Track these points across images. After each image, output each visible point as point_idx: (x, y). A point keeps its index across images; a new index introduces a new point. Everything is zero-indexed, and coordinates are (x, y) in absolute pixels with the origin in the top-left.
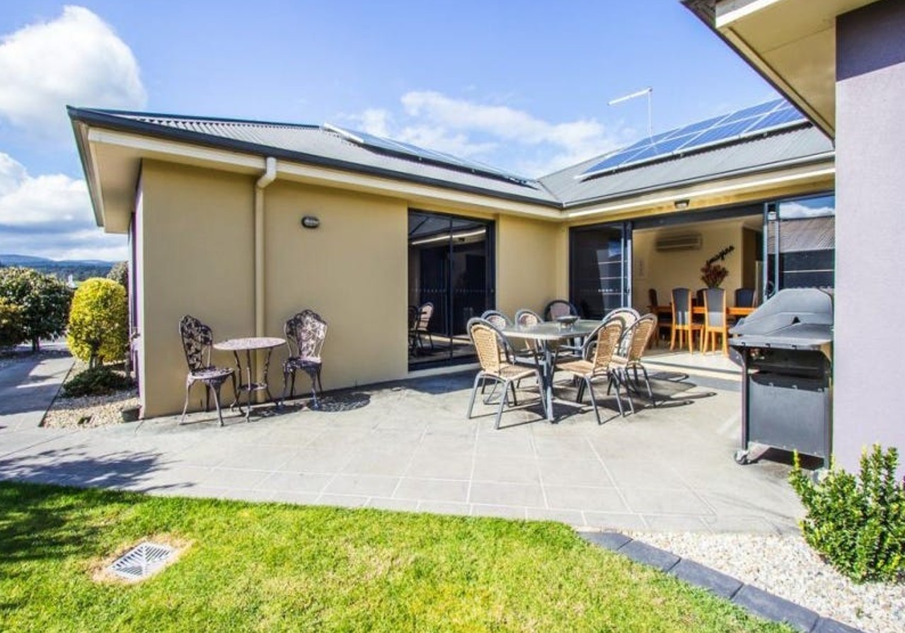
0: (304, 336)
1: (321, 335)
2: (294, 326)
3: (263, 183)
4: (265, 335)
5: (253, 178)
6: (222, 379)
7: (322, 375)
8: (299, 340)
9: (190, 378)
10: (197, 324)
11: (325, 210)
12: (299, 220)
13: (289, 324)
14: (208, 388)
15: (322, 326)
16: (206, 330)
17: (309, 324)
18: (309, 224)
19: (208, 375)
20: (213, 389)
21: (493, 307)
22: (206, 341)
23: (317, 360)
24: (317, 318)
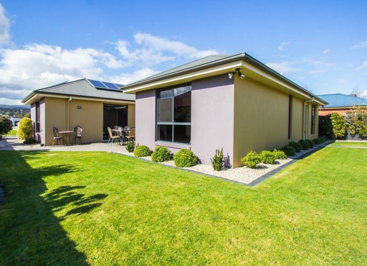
0: (78, 131)
1: (81, 131)
2: (76, 129)
3: (69, 100)
4: (69, 130)
5: (68, 99)
6: (60, 138)
7: (82, 139)
8: (77, 132)
9: (55, 138)
10: (56, 128)
11: (82, 105)
12: (77, 107)
13: (75, 129)
14: (58, 140)
15: (81, 129)
16: (57, 129)
17: (79, 129)
18: (79, 108)
19: (57, 138)
20: (59, 140)
21: (127, 125)
22: (57, 131)
23: (80, 136)
24: (80, 127)
